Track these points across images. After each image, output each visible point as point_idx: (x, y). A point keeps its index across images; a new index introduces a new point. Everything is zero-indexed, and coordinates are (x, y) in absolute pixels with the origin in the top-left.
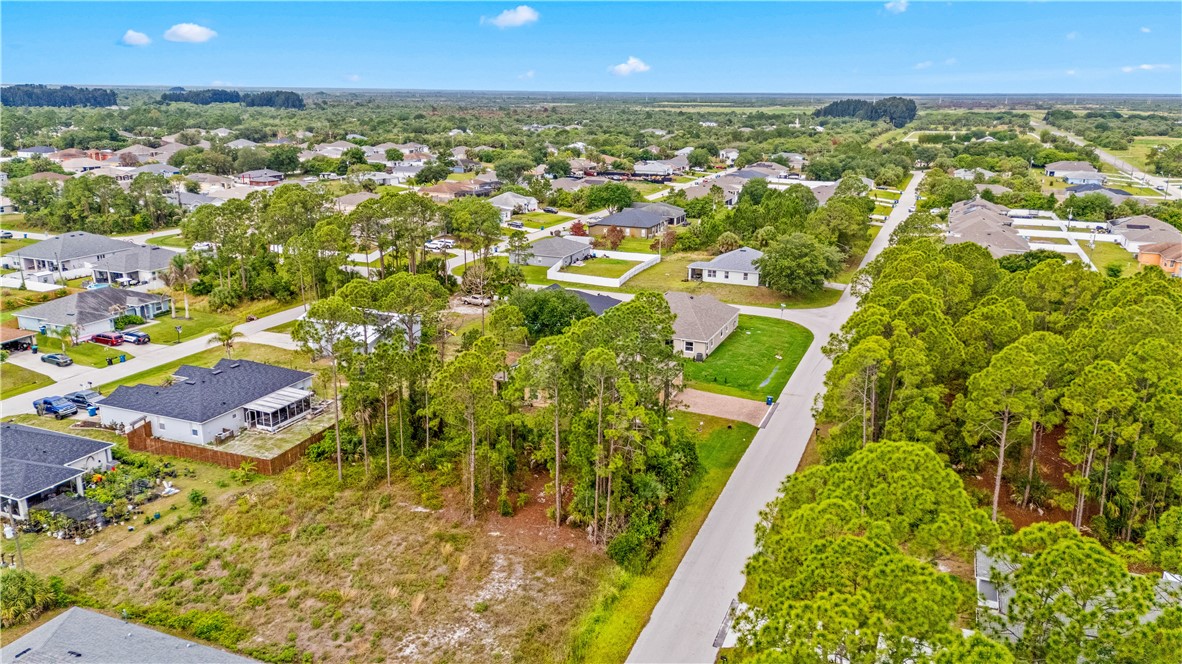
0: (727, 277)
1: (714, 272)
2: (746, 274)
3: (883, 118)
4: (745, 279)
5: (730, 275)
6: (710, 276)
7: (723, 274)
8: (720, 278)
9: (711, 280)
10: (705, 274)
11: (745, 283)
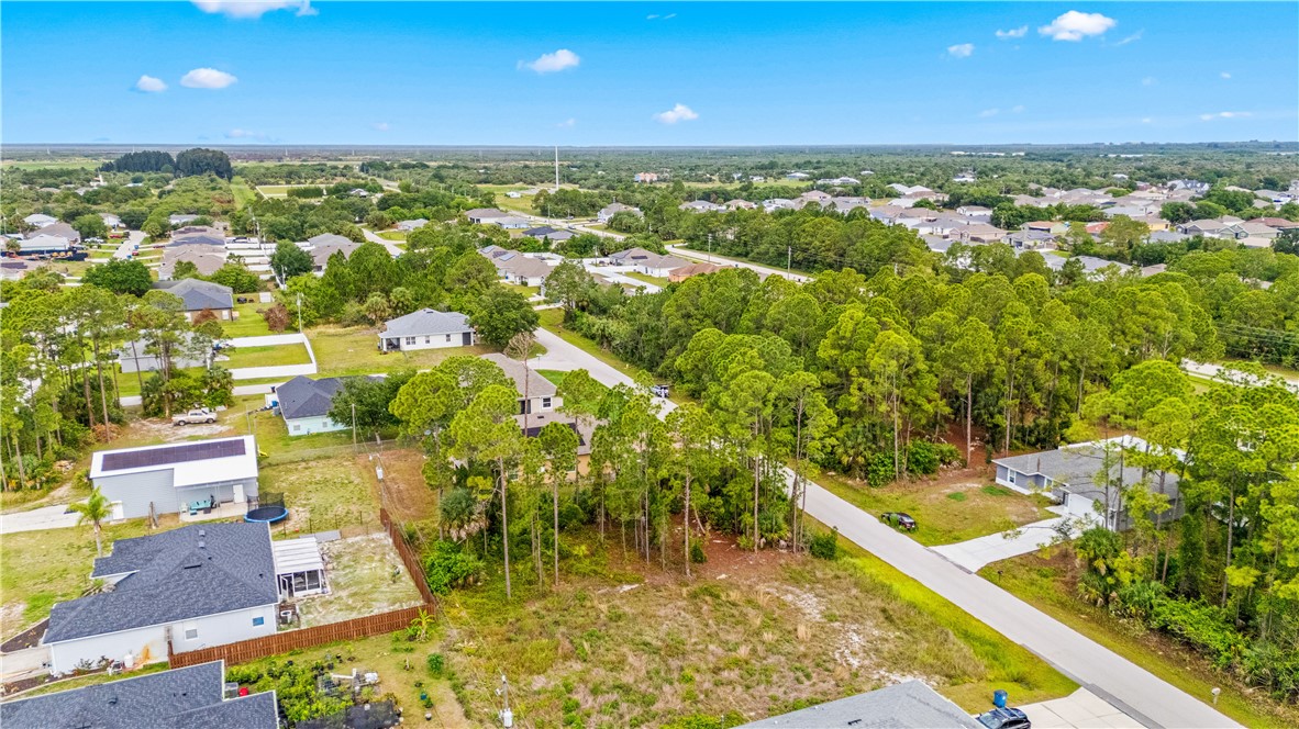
0: (428, 342)
1: (414, 338)
2: (448, 336)
3: (208, 173)
4: (448, 340)
5: (431, 339)
6: (408, 343)
7: (424, 339)
8: (420, 344)
9: (411, 347)
10: (403, 343)
11: (449, 345)
